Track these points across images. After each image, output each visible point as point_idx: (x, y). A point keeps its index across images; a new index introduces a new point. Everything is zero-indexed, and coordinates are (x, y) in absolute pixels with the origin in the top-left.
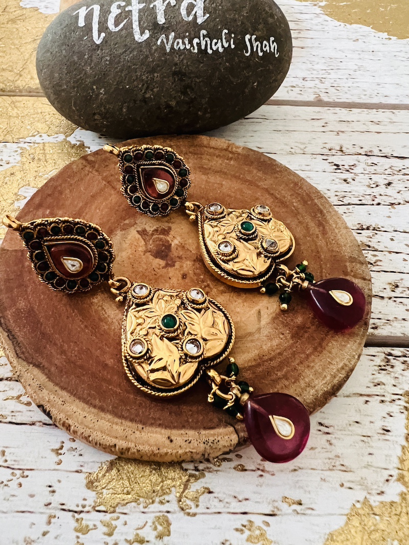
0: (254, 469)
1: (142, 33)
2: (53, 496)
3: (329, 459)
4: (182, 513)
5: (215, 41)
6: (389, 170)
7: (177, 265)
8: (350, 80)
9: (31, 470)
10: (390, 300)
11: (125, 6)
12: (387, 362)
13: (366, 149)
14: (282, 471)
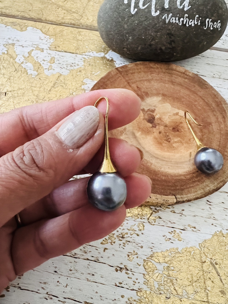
0: (178, 213)
1: (156, 12)
3: (209, 214)
4: (149, 224)
5: (191, 20)
7: (157, 127)
14: (189, 215)
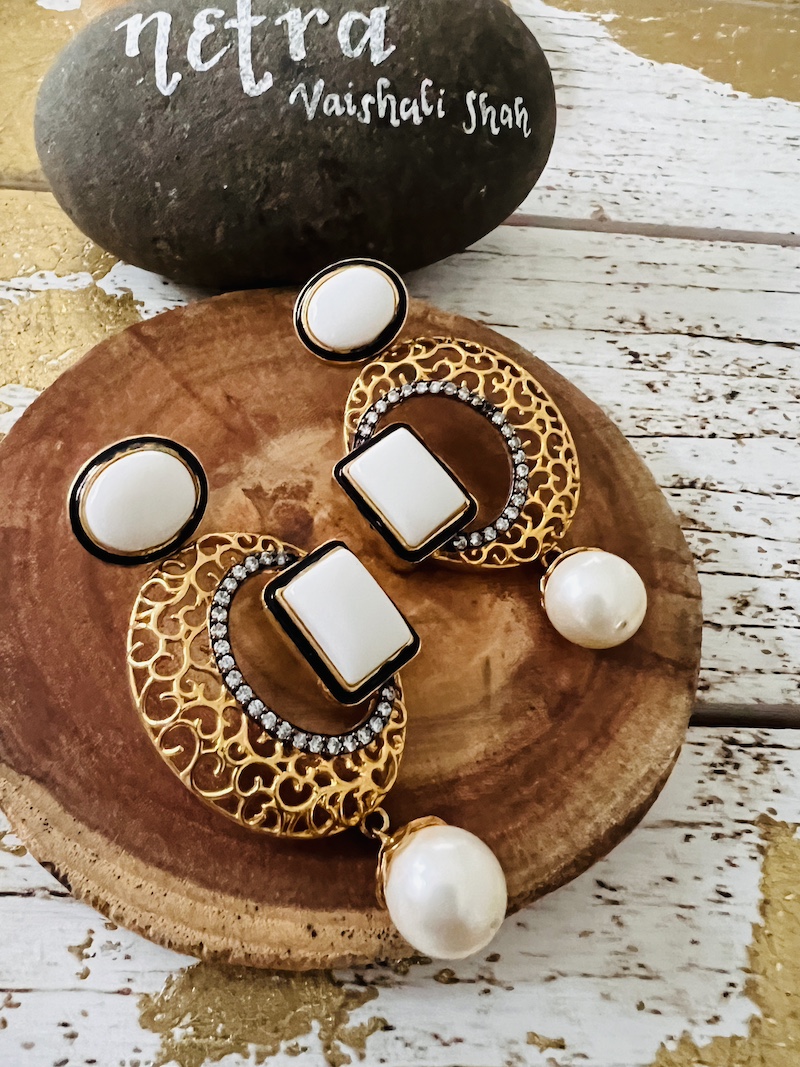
0: (473, 976)
1: (258, 78)
2: (72, 1044)
3: (617, 953)
5: (405, 101)
6: (733, 367)
8: (659, 177)
9: (26, 991)
10: (732, 632)
11: (223, 20)
12: (727, 757)
13: (690, 321)
14: (525, 980)
